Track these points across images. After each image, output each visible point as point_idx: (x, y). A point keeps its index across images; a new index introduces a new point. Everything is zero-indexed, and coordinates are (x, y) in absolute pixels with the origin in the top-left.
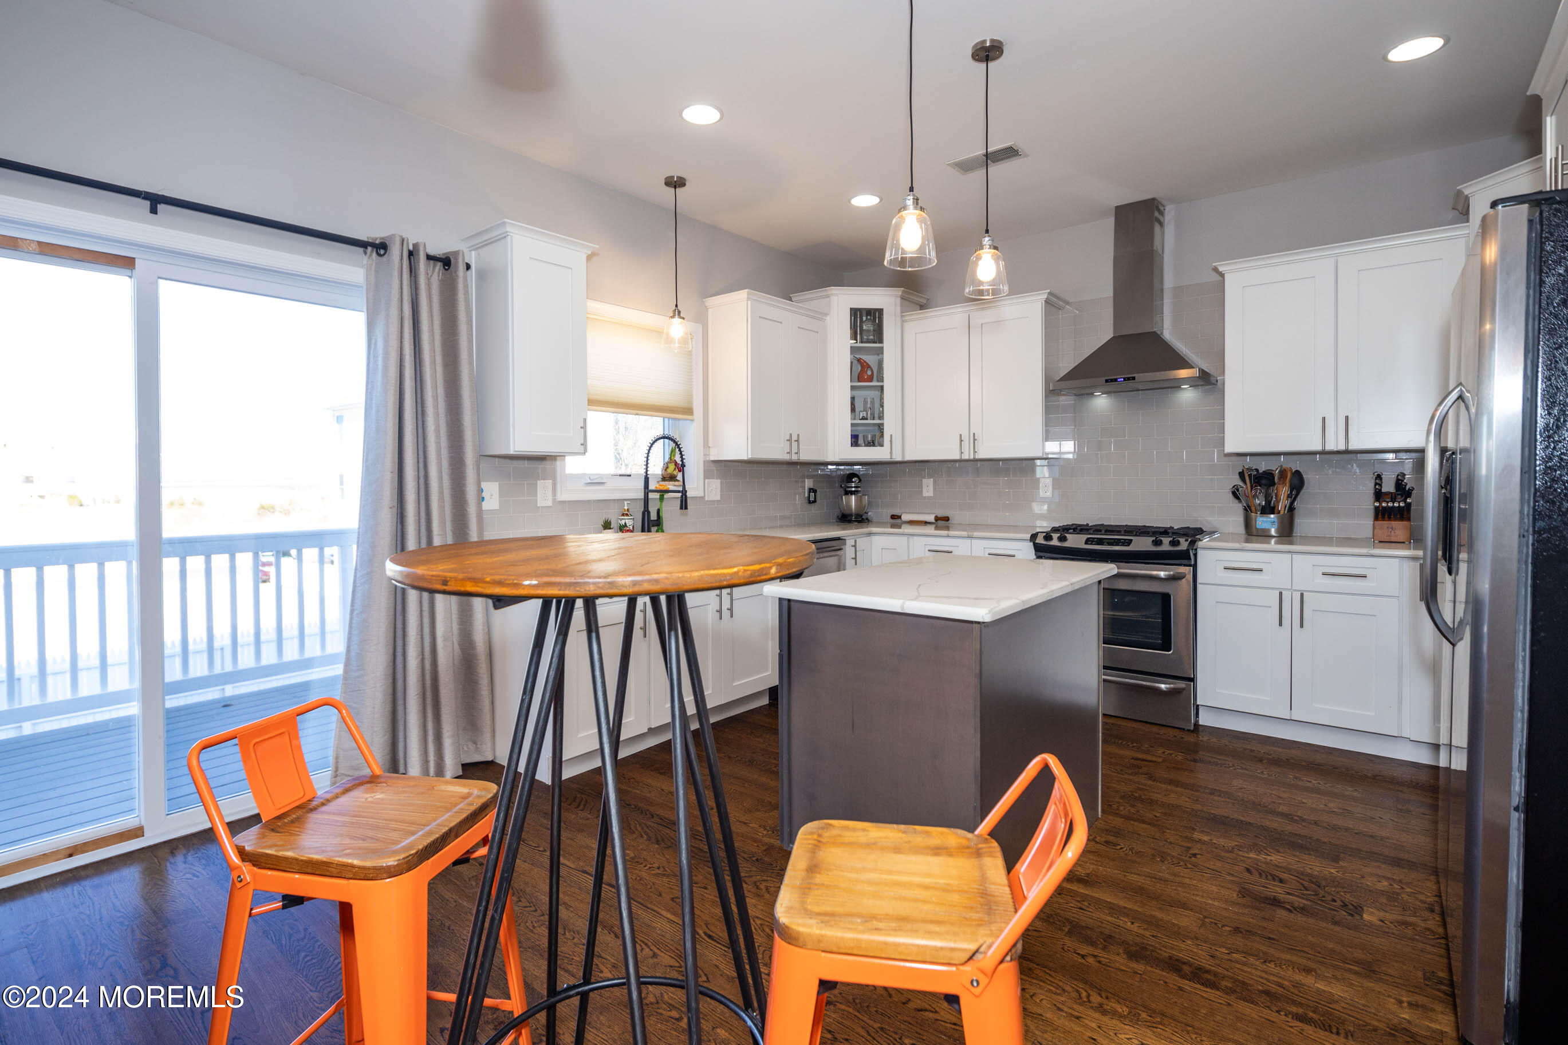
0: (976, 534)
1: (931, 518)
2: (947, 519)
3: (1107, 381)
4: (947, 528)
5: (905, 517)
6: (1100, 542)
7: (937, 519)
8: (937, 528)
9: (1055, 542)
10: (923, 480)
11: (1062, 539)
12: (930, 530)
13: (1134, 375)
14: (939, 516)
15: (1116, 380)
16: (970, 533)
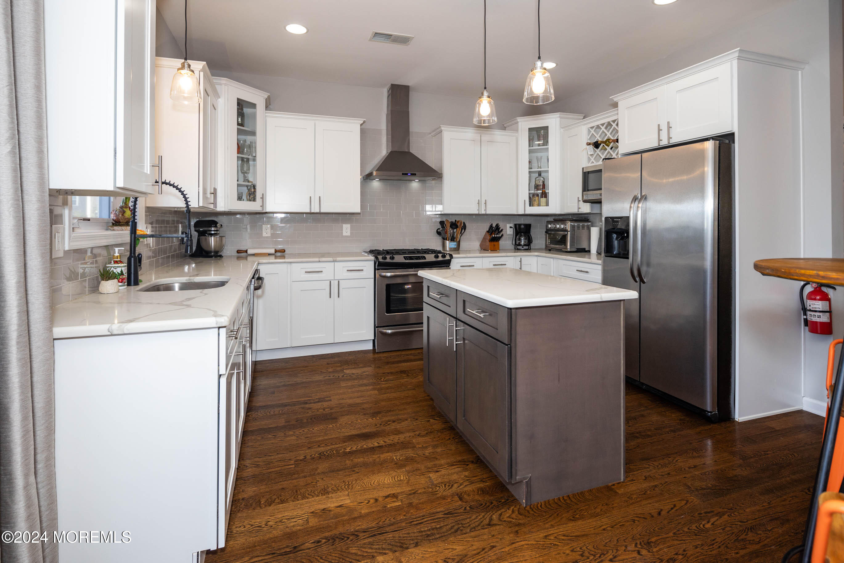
0: (338, 259)
1: (272, 251)
2: (283, 251)
3: (403, 174)
4: (283, 257)
5: (250, 252)
6: (411, 258)
7: (276, 251)
8: (276, 257)
9: (388, 260)
10: (263, 226)
11: (392, 258)
12: (272, 259)
13: (415, 173)
14: (277, 249)
15: (407, 174)
16: (335, 259)
